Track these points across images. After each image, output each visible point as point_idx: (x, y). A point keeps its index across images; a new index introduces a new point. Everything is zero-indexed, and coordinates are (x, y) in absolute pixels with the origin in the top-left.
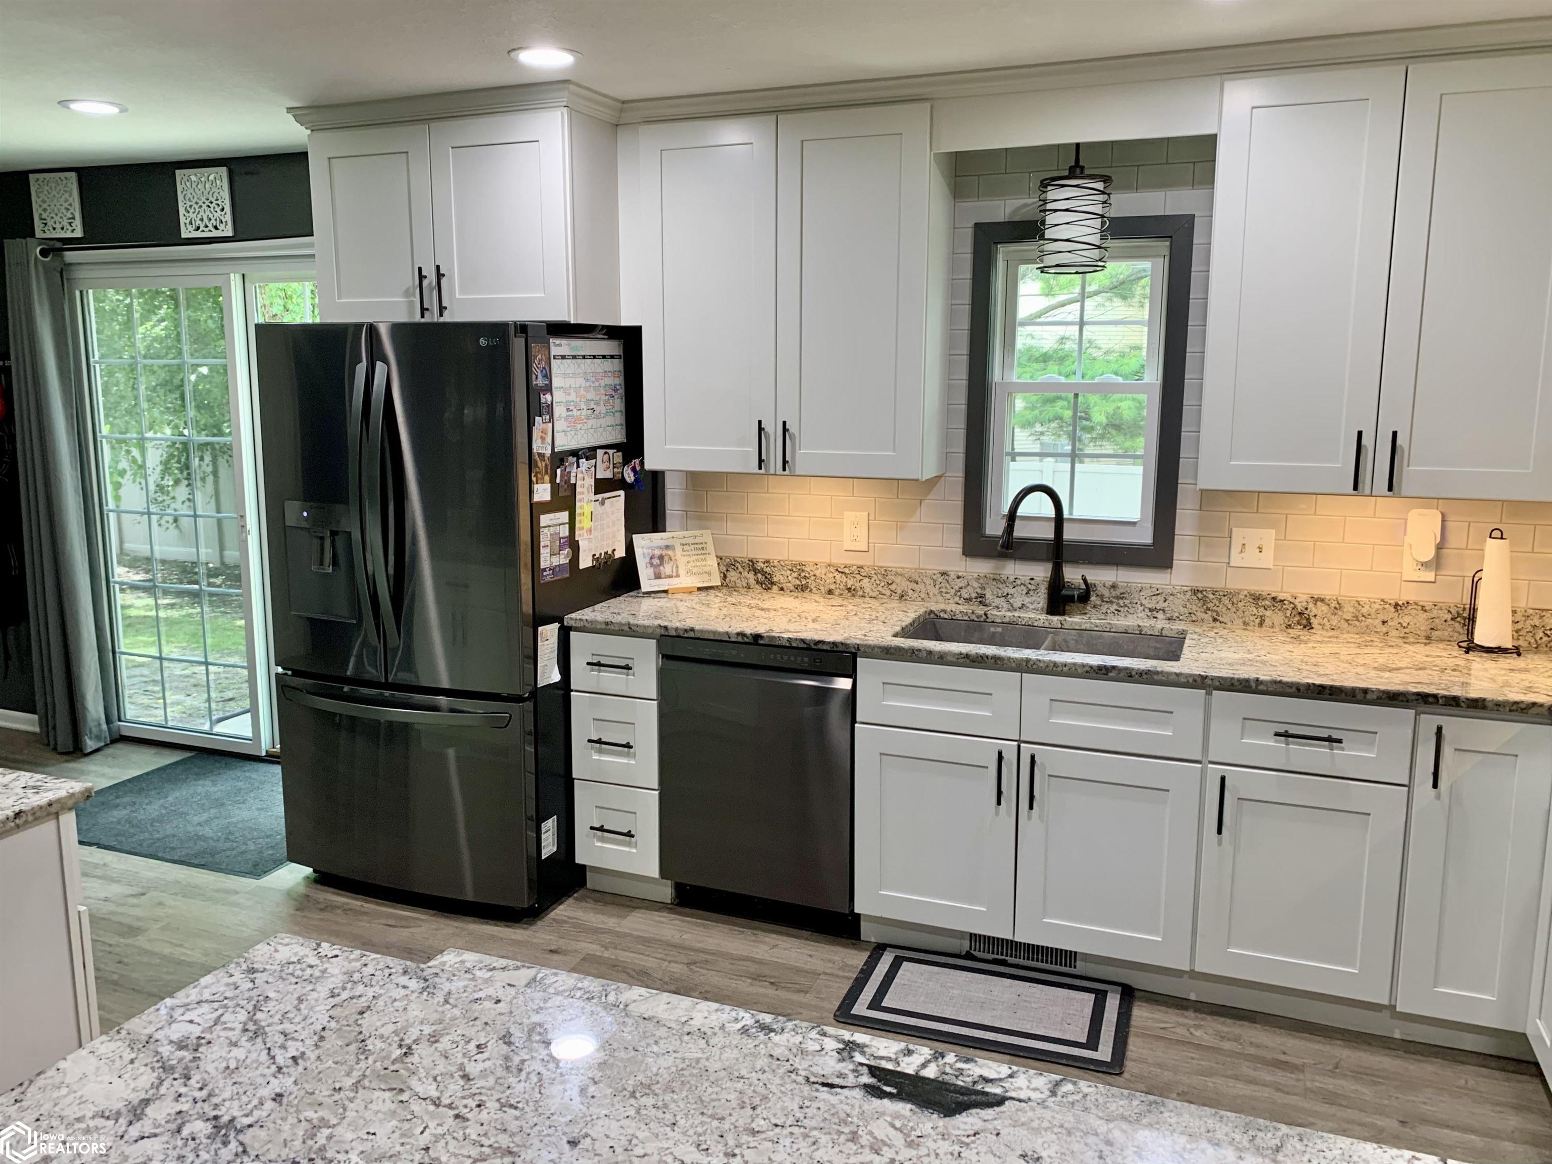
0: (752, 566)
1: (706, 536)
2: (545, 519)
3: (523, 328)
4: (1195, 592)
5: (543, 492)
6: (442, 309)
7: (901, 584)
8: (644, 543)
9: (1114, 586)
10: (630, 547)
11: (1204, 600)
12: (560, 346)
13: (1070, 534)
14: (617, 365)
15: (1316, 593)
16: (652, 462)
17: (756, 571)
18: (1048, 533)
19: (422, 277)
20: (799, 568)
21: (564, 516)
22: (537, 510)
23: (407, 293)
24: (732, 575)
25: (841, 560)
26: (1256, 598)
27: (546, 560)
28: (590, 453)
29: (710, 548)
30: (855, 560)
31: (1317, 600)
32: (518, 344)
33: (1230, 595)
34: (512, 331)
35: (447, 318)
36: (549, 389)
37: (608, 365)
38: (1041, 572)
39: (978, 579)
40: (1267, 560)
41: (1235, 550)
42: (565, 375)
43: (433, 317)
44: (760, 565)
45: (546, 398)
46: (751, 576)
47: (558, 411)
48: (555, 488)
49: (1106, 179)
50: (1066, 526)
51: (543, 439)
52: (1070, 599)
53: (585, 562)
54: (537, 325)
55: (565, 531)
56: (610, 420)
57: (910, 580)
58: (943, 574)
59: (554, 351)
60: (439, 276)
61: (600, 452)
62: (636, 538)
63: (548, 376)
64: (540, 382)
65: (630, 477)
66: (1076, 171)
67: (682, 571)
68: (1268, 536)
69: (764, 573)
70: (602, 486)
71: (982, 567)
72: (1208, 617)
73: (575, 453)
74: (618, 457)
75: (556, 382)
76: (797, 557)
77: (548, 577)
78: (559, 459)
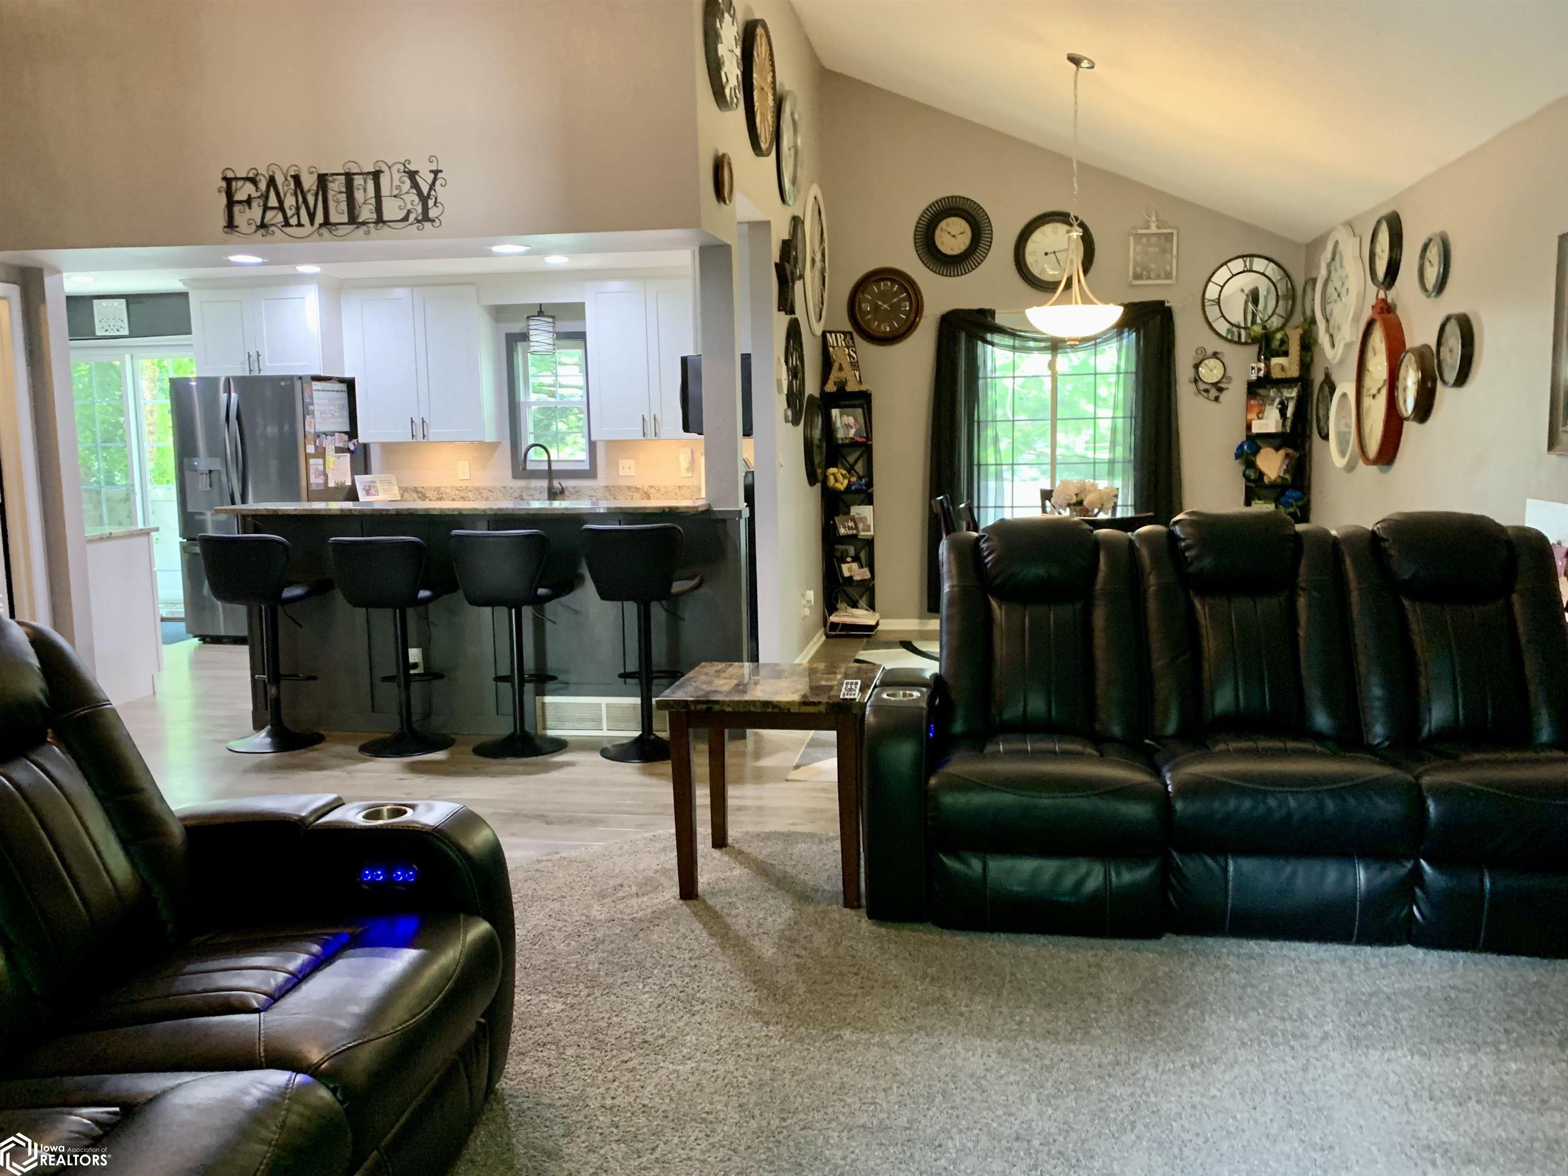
0: (415, 490)
1: (392, 477)
2: (312, 461)
3: (300, 378)
4: (606, 487)
5: (311, 449)
6: (260, 370)
7: (486, 494)
8: (361, 481)
9: (575, 487)
10: (353, 481)
11: (610, 490)
12: (317, 385)
13: (554, 467)
14: (345, 395)
15: (651, 484)
16: (362, 439)
17: (418, 492)
18: (545, 467)
19: (249, 356)
20: (438, 489)
21: (321, 461)
22: (308, 456)
23: (242, 363)
24: (406, 495)
25: (458, 484)
26: (629, 488)
27: (313, 480)
28: (332, 434)
29: (395, 482)
30: (464, 484)
31: (651, 487)
32: (298, 384)
33: (620, 488)
34: (295, 379)
35: (262, 374)
36: (312, 404)
37: (339, 395)
38: (544, 483)
39: (519, 488)
40: (632, 472)
41: (621, 469)
42: (320, 399)
43: (256, 373)
44: (419, 489)
45: (311, 408)
46: (415, 495)
47: (316, 413)
48: (316, 447)
49: (553, 317)
50: (553, 464)
51: (310, 425)
52: (555, 494)
53: (331, 484)
54: (306, 376)
55: (321, 468)
56: (340, 420)
57: (490, 491)
58: (504, 487)
59: (314, 388)
60: (259, 355)
61: (337, 434)
62: (356, 477)
63: (311, 397)
64: (307, 400)
65: (352, 448)
66: (541, 313)
67: (380, 493)
68: (630, 463)
69: (421, 493)
70: (339, 450)
71: (521, 483)
72: (612, 497)
73: (326, 434)
74: (346, 437)
75: (315, 401)
76: (437, 485)
77: (313, 487)
78: (318, 435)
